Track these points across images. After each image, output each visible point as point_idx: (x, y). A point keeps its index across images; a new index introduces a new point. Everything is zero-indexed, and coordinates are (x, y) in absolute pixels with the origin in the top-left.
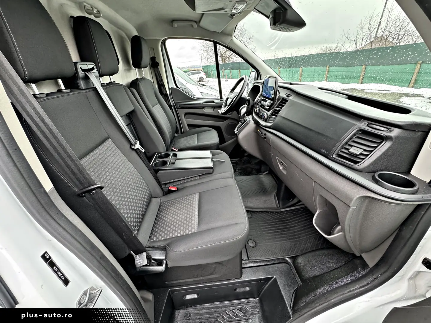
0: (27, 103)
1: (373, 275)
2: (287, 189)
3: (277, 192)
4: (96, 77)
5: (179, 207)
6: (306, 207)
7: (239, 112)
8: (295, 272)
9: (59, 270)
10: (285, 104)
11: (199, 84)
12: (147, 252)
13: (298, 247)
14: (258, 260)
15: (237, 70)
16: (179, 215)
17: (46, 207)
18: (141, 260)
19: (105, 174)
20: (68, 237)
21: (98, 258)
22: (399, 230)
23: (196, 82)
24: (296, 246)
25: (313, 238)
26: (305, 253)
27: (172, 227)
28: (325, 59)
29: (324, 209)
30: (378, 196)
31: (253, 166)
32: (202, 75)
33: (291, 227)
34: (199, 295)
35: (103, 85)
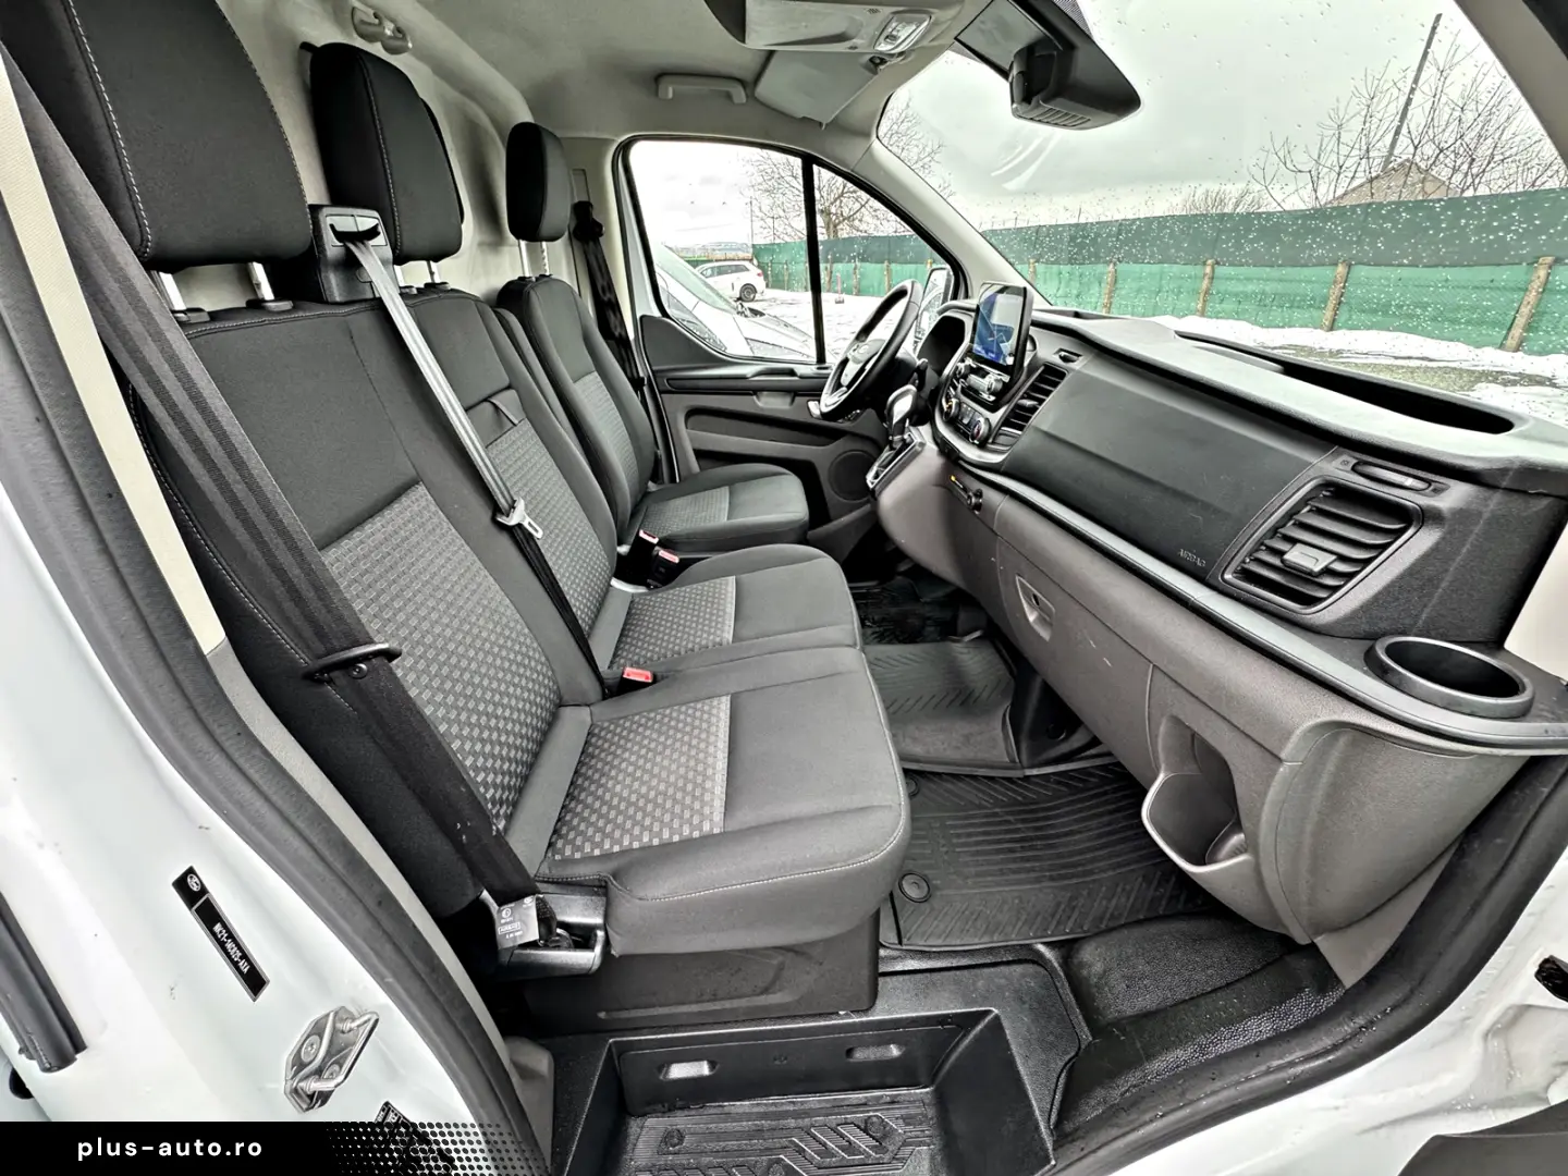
0: (150, 339)
1: (1355, 1014)
2: (1049, 694)
3: (1012, 704)
4: (384, 262)
5: (659, 743)
6: (1119, 764)
7: (886, 412)
8: (1070, 998)
9: (231, 936)
10: (1055, 385)
11: (740, 309)
12: (541, 896)
13: (1083, 906)
14: (934, 949)
15: (879, 266)
16: (656, 770)
17: (200, 709)
18: (517, 925)
19: (400, 610)
20: (272, 819)
21: (371, 904)
22: (1455, 854)
23: (731, 300)
24: (1074, 904)
25: (1140, 879)
26: (1110, 930)
27: (631, 811)
28: (1204, 231)
29: (1186, 768)
30: (1385, 721)
31: (927, 611)
32: (752, 276)
33: (1058, 836)
34: (717, 1067)
35: (405, 293)
